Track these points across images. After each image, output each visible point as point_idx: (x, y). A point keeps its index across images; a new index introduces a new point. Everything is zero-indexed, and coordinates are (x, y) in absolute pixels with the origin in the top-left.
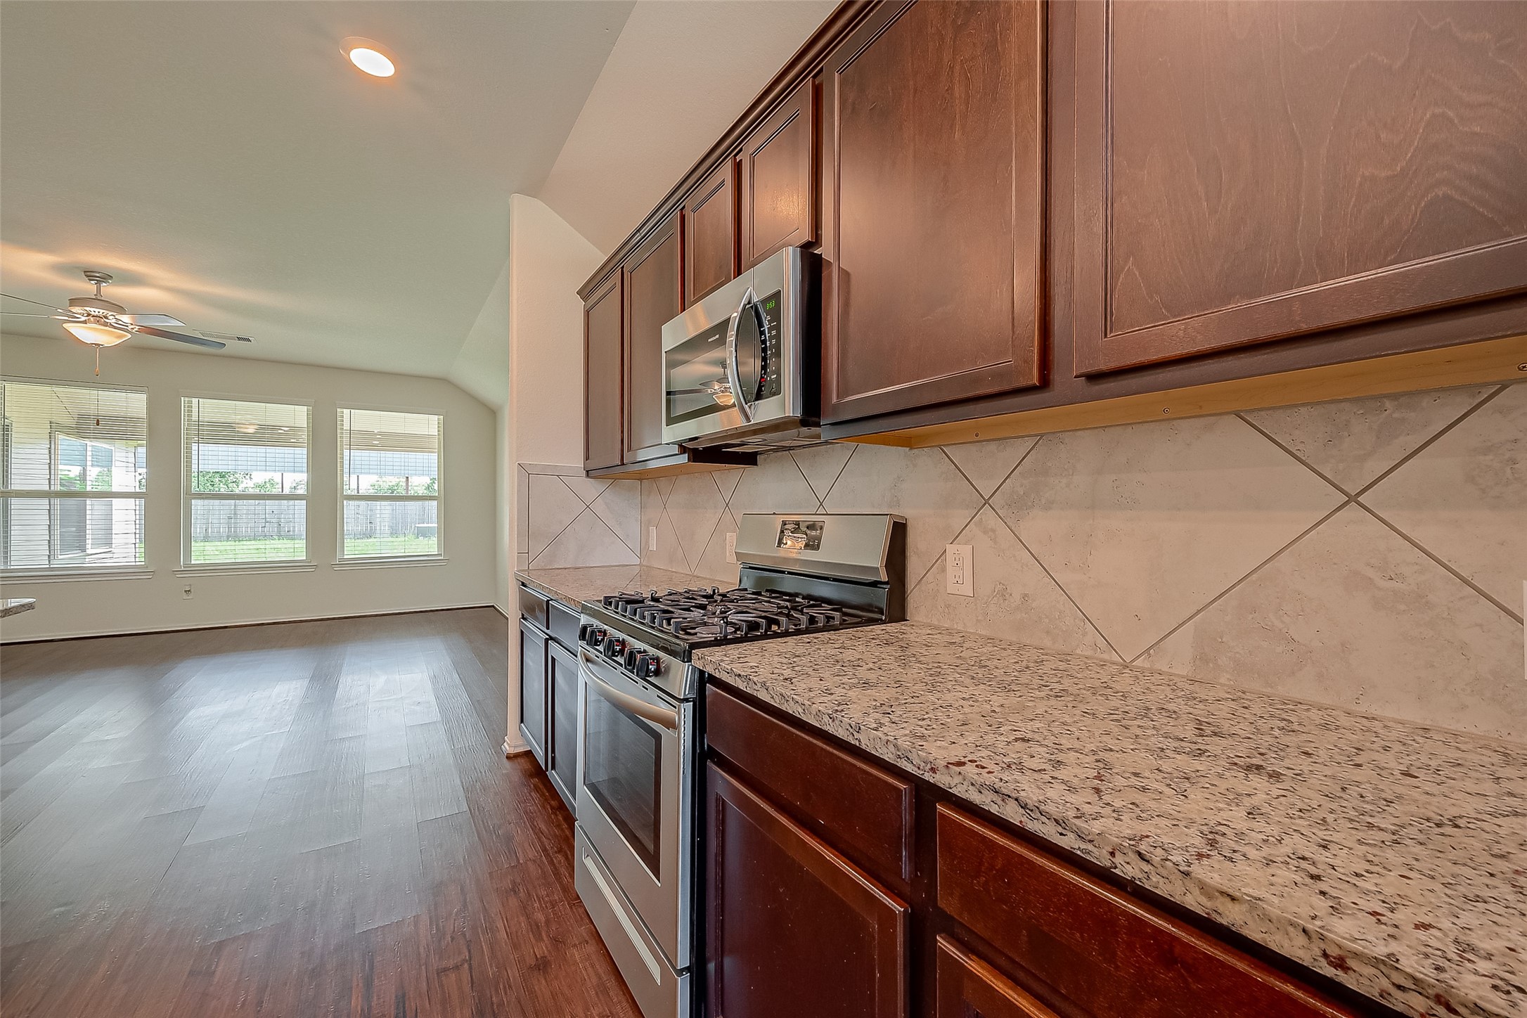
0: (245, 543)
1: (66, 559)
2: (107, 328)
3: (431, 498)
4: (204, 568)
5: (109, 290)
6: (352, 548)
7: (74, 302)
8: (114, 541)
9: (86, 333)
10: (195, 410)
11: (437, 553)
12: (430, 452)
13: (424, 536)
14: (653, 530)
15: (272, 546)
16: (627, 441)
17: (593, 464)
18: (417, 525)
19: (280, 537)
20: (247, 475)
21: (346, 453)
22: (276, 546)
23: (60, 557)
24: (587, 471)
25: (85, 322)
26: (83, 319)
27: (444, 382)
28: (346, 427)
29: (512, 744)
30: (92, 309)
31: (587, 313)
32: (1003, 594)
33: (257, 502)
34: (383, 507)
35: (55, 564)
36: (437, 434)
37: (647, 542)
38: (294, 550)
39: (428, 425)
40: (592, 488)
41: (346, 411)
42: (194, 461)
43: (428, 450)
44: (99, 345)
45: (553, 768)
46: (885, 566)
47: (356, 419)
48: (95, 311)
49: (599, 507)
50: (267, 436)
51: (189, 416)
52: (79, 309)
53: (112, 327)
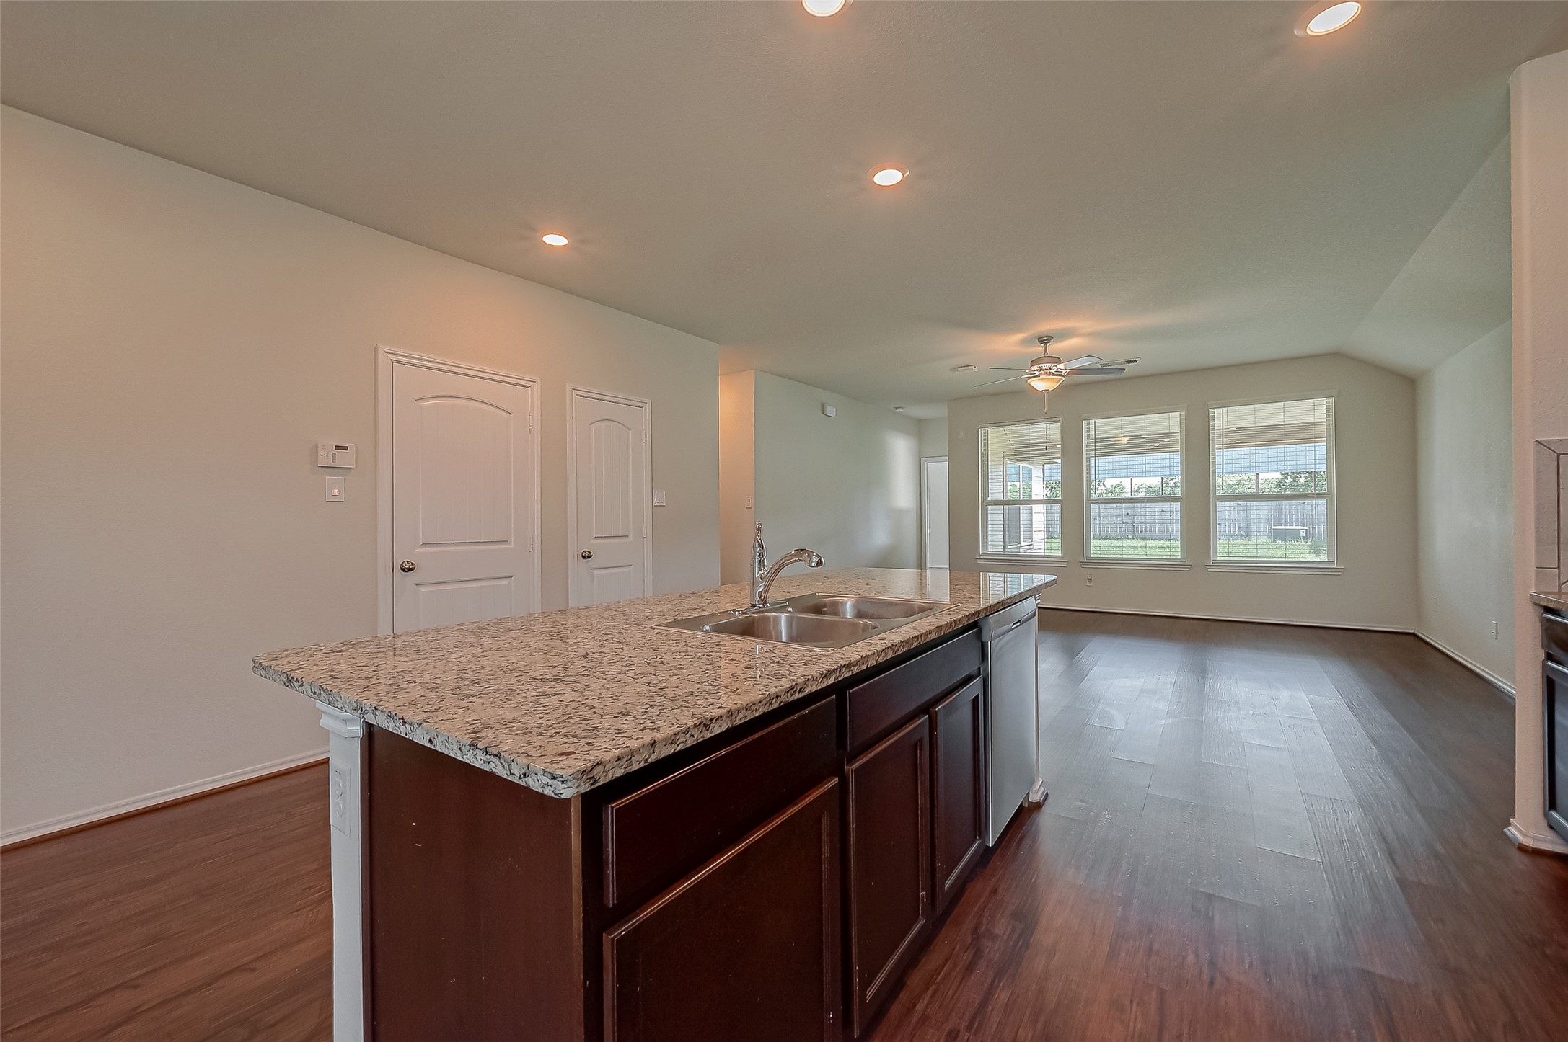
0: (1107, 541)
1: (1011, 549)
2: (1051, 377)
3: (1319, 496)
4: (1100, 561)
5: (1054, 348)
6: (1226, 551)
7: (1033, 363)
8: (1034, 536)
9: (1040, 385)
10: (1092, 429)
11: (1327, 560)
12: (1315, 442)
13: (1283, 540)
15: (1129, 545)
18: (1273, 527)
19: (1134, 536)
20: (1102, 482)
21: (1218, 452)
22: (1132, 545)
23: (1009, 547)
25: (1038, 376)
26: (1038, 373)
27: (1336, 355)
28: (1218, 425)
30: (1043, 365)
33: (1115, 505)
34: (1269, 507)
35: (1008, 552)
36: (1325, 420)
38: (1168, 548)
39: (1316, 410)
41: (1218, 411)
42: (1092, 473)
43: (1315, 440)
44: (1045, 391)
47: (1226, 418)
48: (1044, 366)
50: (1138, 445)
51: (1089, 435)
52: (1035, 368)
53: (1054, 375)
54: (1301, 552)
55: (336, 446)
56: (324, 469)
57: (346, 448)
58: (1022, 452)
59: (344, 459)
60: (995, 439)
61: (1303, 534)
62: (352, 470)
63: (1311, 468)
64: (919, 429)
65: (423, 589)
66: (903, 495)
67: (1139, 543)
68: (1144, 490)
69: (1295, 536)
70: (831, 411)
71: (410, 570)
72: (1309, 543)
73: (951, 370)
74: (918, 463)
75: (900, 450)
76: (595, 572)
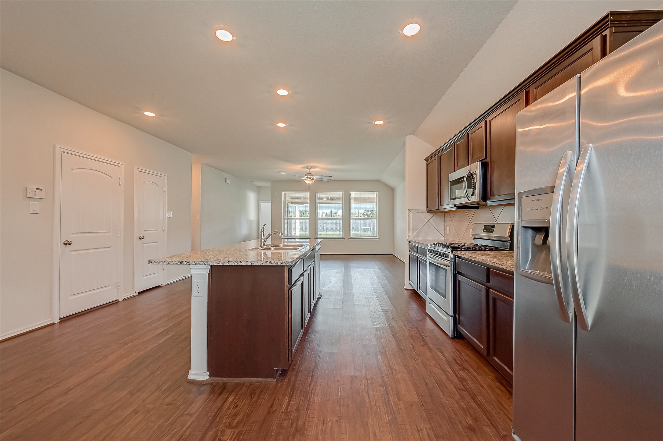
3: (374, 219)
5: (312, 171)
6: (353, 234)
7: (305, 175)
9: (307, 182)
11: (376, 236)
14: (448, 228)
16: (440, 203)
17: (429, 209)
18: (363, 227)
21: (352, 204)
23: (289, 234)
24: (428, 211)
25: (307, 179)
26: (307, 178)
27: (378, 181)
28: (352, 196)
29: (407, 286)
31: (427, 165)
34: (361, 222)
35: (289, 236)
36: (375, 198)
37: (446, 232)
38: (339, 234)
39: (373, 195)
40: (429, 216)
41: (352, 193)
42: (318, 209)
43: (373, 202)
44: (309, 184)
45: (420, 289)
46: (509, 237)
47: (354, 195)
48: (309, 176)
49: (431, 221)
50: (329, 201)
51: (317, 197)
52: (306, 176)
53: (311, 179)
54: (369, 234)
55: (36, 188)
56: (30, 199)
57: (41, 189)
58: (294, 201)
59: (39, 194)
60: (287, 196)
61: (370, 230)
62: (42, 199)
63: (371, 209)
64: (258, 190)
65: (73, 253)
66: (252, 215)
67: (325, 233)
68: (325, 214)
69: (368, 230)
70: (229, 182)
71: (69, 244)
72: (371, 233)
73: (277, 172)
74: (257, 203)
75: (252, 197)
76: (144, 245)
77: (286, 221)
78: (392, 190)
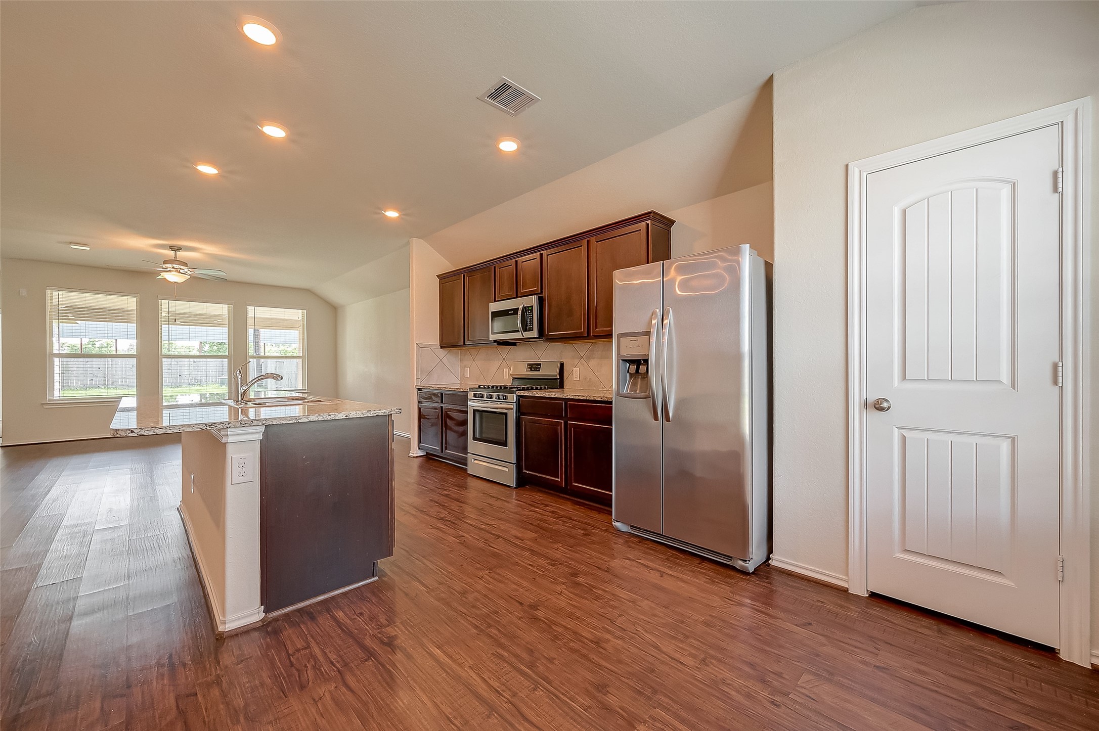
2: (179, 274)
3: (298, 358)
7: (165, 262)
9: (171, 277)
11: (302, 389)
14: (467, 369)
16: (467, 336)
17: (448, 343)
24: (443, 347)
25: (170, 271)
27: (308, 291)
30: (173, 265)
32: (586, 379)
39: (296, 315)
40: (442, 353)
44: (176, 282)
45: (446, 449)
46: (559, 374)
47: (255, 312)
48: (176, 266)
49: (445, 360)
52: (167, 265)
53: (182, 273)
77: (56, 360)
78: (334, 310)
